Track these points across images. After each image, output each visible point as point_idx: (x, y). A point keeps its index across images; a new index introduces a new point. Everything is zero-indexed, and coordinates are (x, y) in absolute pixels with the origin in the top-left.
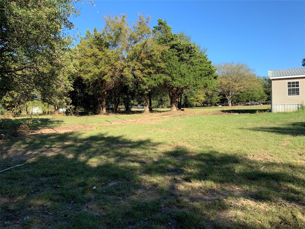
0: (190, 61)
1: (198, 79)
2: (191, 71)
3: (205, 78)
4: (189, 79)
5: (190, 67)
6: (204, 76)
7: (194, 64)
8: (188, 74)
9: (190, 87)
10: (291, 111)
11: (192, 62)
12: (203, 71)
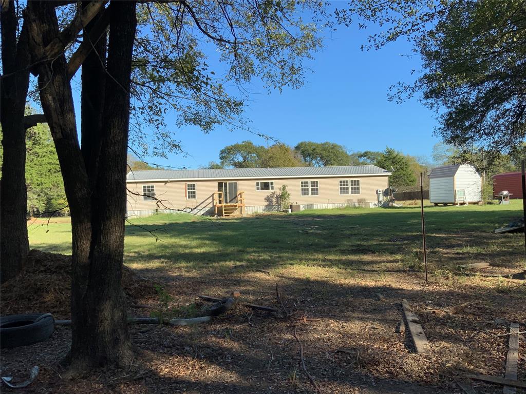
0: (34, 150)
1: (46, 175)
2: (35, 164)
3: (56, 174)
4: (31, 176)
5: (33, 159)
6: (55, 173)
7: (39, 155)
8: (31, 169)
9: (33, 187)
10: (147, 216)
11: (36, 153)
12: (53, 166)
